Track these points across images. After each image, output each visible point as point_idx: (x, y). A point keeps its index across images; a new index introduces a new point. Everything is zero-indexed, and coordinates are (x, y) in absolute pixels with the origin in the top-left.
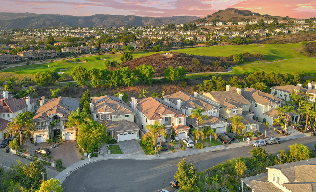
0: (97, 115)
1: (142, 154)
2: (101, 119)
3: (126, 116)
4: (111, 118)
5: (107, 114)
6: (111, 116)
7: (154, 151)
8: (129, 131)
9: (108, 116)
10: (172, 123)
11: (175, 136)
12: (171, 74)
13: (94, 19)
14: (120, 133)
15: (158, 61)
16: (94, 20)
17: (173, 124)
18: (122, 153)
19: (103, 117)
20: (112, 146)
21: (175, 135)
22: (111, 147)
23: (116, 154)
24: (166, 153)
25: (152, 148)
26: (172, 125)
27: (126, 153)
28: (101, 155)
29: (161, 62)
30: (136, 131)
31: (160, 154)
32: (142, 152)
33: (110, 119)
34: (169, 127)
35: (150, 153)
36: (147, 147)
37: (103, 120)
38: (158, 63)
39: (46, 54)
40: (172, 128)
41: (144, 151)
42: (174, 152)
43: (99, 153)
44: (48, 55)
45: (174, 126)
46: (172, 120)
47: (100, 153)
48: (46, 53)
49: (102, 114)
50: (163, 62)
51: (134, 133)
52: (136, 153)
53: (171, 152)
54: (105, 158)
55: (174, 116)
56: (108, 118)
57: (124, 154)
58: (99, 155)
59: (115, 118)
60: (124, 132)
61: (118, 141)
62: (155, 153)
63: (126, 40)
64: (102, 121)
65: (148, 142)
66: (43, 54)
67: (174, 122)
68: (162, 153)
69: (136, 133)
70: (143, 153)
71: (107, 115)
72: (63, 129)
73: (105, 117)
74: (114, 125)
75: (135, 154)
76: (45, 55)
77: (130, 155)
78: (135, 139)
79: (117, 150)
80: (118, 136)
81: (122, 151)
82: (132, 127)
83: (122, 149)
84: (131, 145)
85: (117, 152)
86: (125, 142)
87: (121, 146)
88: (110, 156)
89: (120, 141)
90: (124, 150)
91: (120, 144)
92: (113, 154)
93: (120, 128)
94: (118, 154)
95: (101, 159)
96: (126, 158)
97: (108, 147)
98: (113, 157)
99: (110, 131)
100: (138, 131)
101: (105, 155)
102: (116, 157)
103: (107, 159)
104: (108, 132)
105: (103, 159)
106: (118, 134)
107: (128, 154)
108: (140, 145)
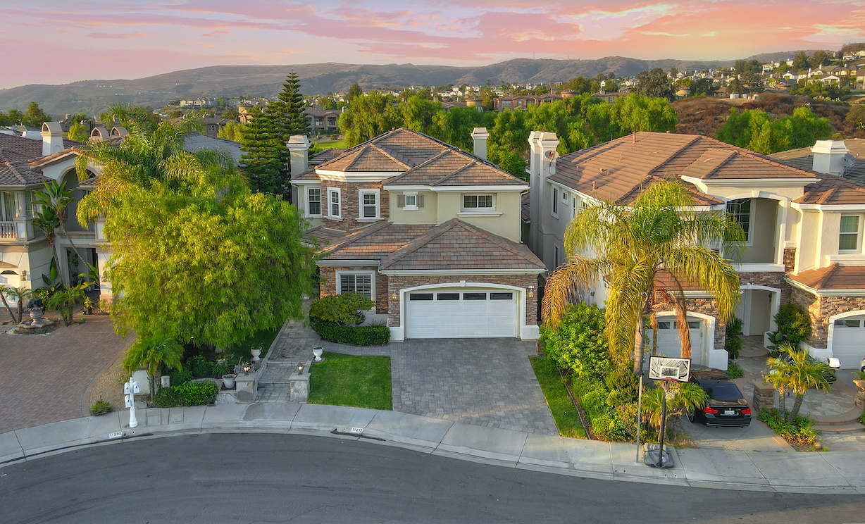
0: (314, 194)
1: (536, 428)
2: (330, 216)
3: (470, 201)
4: (385, 211)
5: (362, 185)
6: (385, 198)
7: (627, 412)
8: (468, 278)
9: (366, 196)
10: (782, 245)
11: (806, 337)
12: (755, 133)
13: (503, 74)
14: (411, 281)
15: (694, 115)
16: (506, 76)
17: (790, 254)
18: (385, 403)
19: (339, 204)
20: (347, 356)
21: (802, 331)
22: (332, 361)
23: (342, 408)
24: (737, 444)
25: (613, 393)
26: (779, 265)
27: (415, 410)
28: (242, 397)
29: (710, 118)
30: (520, 280)
31: (677, 447)
32: (535, 416)
33: (378, 216)
34: (755, 277)
35: (596, 430)
36: (575, 385)
37: (339, 217)
38: (698, 120)
39: (321, 119)
40: (781, 280)
41: (552, 406)
42: (808, 446)
43: (228, 382)
44: (327, 125)
45: (795, 272)
46: (782, 228)
47: (234, 387)
48: (322, 115)
49: (336, 184)
50: (716, 119)
51: (509, 296)
52: (492, 412)
53: (778, 442)
54: (248, 424)
55: (799, 193)
56: (370, 212)
57: (395, 413)
58: (226, 397)
59: (401, 204)
60: (439, 279)
61: (398, 334)
62: (640, 433)
63: (581, 85)
64: (338, 224)
65: (583, 347)
66: (313, 119)
67: (797, 241)
68: (702, 443)
69: (522, 296)
70: (540, 424)
71: (362, 192)
72: (103, 241)
73: (350, 199)
74: (391, 241)
75: (479, 422)
76: (318, 123)
77: (437, 420)
78: (514, 335)
79: (367, 381)
80: (398, 300)
81: (394, 394)
82: (495, 253)
83: (401, 380)
84: (470, 367)
85: (360, 395)
86: (444, 346)
87: (404, 361)
88: (294, 414)
89: (408, 337)
90: (408, 389)
91: (402, 357)
92: (323, 403)
93: (416, 254)
94: (352, 410)
95: (220, 423)
96: (403, 440)
97: (318, 359)
98: (309, 424)
99: (356, 273)
100: (531, 287)
101: (262, 404)
102: (331, 425)
103: (262, 428)
104: (344, 278)
105: (237, 425)
106: (398, 290)
107: (431, 414)
108: (537, 373)
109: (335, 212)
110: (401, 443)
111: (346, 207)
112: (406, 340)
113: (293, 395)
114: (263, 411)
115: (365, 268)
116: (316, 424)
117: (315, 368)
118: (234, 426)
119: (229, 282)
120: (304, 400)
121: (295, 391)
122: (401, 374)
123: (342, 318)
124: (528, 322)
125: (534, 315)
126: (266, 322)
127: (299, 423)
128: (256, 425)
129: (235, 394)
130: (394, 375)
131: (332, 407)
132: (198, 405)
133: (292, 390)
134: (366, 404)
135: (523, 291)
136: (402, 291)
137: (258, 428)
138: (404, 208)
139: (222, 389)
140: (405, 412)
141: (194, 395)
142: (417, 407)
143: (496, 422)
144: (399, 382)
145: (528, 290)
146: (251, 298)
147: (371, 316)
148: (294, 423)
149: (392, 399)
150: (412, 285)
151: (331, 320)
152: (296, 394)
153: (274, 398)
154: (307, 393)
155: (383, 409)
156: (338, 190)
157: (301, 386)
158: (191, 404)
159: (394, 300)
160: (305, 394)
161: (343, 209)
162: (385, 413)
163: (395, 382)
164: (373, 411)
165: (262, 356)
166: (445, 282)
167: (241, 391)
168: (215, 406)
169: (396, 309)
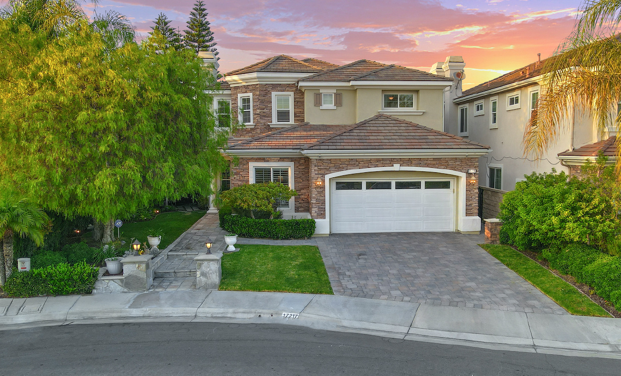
1: (533, 307)
2: (241, 124)
3: (391, 101)
4: (300, 116)
5: (275, 87)
6: (299, 101)
8: (402, 162)
9: (279, 100)
14: (338, 165)
18: (322, 287)
19: (251, 110)
28: (130, 284)
30: (458, 164)
32: (523, 295)
33: (292, 121)
37: (250, 124)
43: (113, 267)
47: (121, 272)
49: (246, 88)
51: (446, 185)
54: (135, 312)
57: (337, 298)
58: (108, 285)
59: (318, 103)
60: (369, 163)
61: (323, 226)
64: (250, 131)
69: (461, 182)
70: (535, 303)
71: (275, 94)
73: (262, 102)
78: (451, 228)
79: (294, 267)
80: (323, 187)
81: (331, 279)
82: (429, 137)
83: (336, 266)
84: (415, 254)
85: (288, 280)
86: (378, 238)
87: (335, 250)
88: (201, 301)
89: (334, 232)
90: (348, 273)
91: (331, 246)
92: (241, 289)
93: (342, 137)
94: (279, 295)
95: (95, 312)
96: (357, 325)
97: (232, 248)
98: (222, 310)
99: (273, 165)
100: (472, 171)
101: (158, 292)
102: (253, 310)
103: (156, 317)
104: (258, 171)
105: (119, 315)
106: (323, 175)
107: (386, 297)
108: (497, 257)
109: (246, 119)
110: (356, 329)
111: (258, 111)
112: (331, 235)
113: (200, 281)
114: (158, 299)
115: (282, 159)
116: (231, 310)
117: (227, 255)
118: (115, 315)
119: (112, 125)
120: (214, 286)
121: (203, 274)
122: (335, 260)
123: (258, 205)
124: (468, 213)
125: (475, 204)
126: (164, 186)
127: (207, 310)
128: (146, 314)
129: (121, 280)
130: (327, 262)
131: (252, 294)
132: (68, 294)
133: (198, 273)
134: (298, 288)
135: (463, 175)
136: (327, 177)
137: (149, 317)
138: (321, 108)
139: (104, 275)
140: (350, 295)
141: (62, 280)
142: (365, 290)
143: (476, 302)
144: (334, 268)
145: (469, 175)
146: (145, 153)
147: (289, 213)
148: (201, 310)
149: (330, 283)
150: (339, 169)
151: (245, 206)
152: (203, 279)
153: (175, 286)
154: (218, 278)
155: (321, 293)
156: (250, 95)
157: (211, 270)
158: (59, 293)
159: (317, 187)
160: (215, 278)
161: (255, 114)
162: (324, 298)
163: (330, 268)
164: (309, 296)
165: (162, 246)
166: (376, 166)
167: (130, 276)
168: (92, 295)
169: (321, 198)
